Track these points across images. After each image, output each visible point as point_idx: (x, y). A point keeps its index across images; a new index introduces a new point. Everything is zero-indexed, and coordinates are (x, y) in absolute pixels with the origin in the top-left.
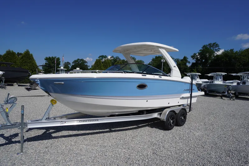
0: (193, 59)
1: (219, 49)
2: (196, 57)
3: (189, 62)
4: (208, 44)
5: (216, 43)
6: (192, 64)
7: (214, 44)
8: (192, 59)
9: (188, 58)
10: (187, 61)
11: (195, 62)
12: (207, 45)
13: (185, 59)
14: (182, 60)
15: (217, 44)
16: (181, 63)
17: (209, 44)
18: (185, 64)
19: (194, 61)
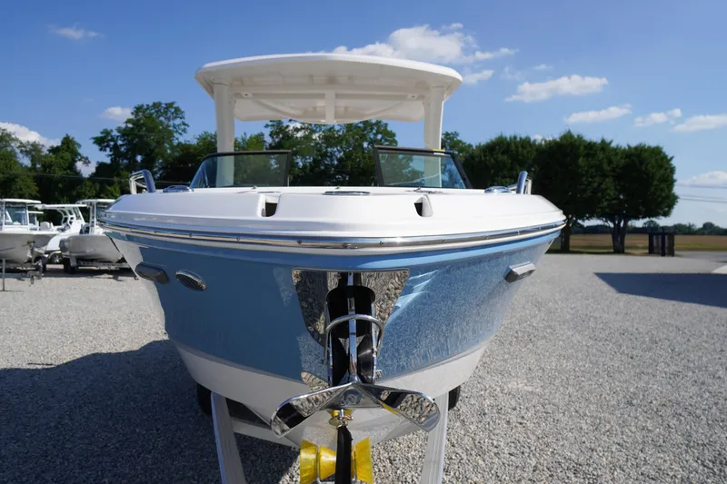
0: (101, 150)
1: (184, 124)
2: (112, 143)
3: (87, 162)
4: (151, 104)
5: (175, 105)
6: (97, 169)
7: (170, 105)
8: (96, 147)
9: (80, 146)
10: (75, 155)
11: (108, 161)
12: (148, 105)
13: (68, 147)
14: (54, 150)
15: (177, 110)
16: (53, 160)
17: (155, 105)
18: (71, 166)
19: (105, 157)
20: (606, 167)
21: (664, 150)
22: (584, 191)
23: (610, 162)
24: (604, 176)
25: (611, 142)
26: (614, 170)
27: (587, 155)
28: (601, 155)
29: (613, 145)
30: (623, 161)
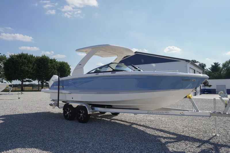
20: (55, 67)
21: (68, 64)
22: (50, 73)
23: (56, 65)
24: (55, 69)
25: (56, 60)
26: (57, 68)
27: (51, 63)
28: (54, 63)
29: (57, 61)
30: (59, 65)
